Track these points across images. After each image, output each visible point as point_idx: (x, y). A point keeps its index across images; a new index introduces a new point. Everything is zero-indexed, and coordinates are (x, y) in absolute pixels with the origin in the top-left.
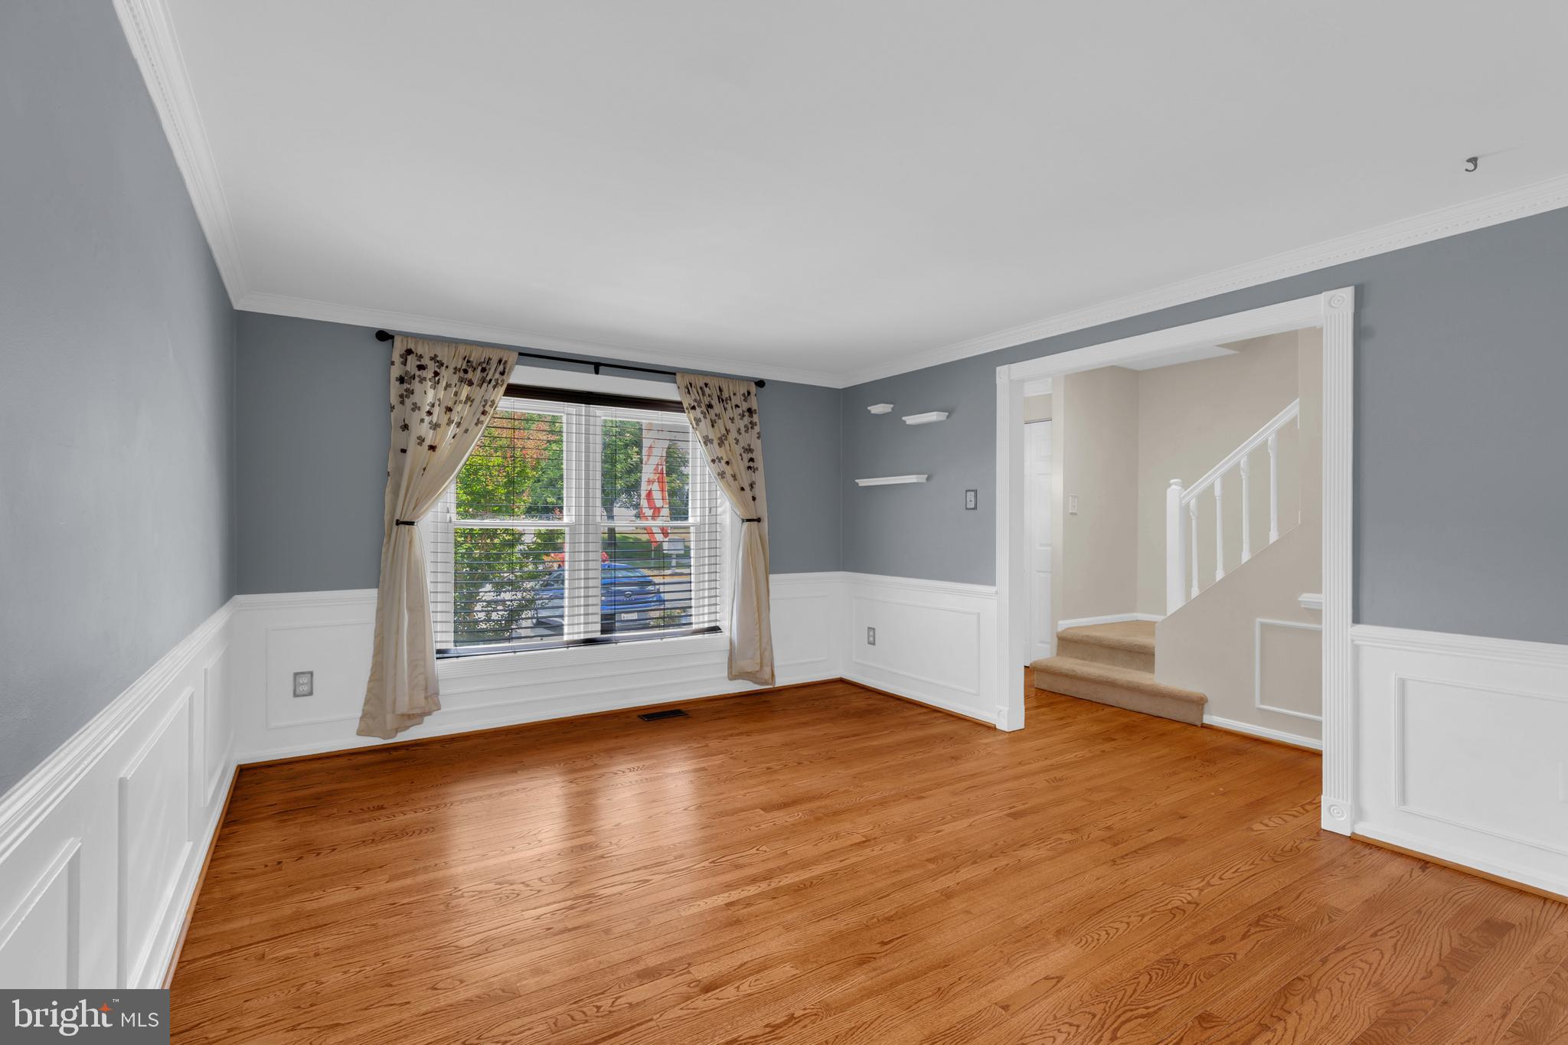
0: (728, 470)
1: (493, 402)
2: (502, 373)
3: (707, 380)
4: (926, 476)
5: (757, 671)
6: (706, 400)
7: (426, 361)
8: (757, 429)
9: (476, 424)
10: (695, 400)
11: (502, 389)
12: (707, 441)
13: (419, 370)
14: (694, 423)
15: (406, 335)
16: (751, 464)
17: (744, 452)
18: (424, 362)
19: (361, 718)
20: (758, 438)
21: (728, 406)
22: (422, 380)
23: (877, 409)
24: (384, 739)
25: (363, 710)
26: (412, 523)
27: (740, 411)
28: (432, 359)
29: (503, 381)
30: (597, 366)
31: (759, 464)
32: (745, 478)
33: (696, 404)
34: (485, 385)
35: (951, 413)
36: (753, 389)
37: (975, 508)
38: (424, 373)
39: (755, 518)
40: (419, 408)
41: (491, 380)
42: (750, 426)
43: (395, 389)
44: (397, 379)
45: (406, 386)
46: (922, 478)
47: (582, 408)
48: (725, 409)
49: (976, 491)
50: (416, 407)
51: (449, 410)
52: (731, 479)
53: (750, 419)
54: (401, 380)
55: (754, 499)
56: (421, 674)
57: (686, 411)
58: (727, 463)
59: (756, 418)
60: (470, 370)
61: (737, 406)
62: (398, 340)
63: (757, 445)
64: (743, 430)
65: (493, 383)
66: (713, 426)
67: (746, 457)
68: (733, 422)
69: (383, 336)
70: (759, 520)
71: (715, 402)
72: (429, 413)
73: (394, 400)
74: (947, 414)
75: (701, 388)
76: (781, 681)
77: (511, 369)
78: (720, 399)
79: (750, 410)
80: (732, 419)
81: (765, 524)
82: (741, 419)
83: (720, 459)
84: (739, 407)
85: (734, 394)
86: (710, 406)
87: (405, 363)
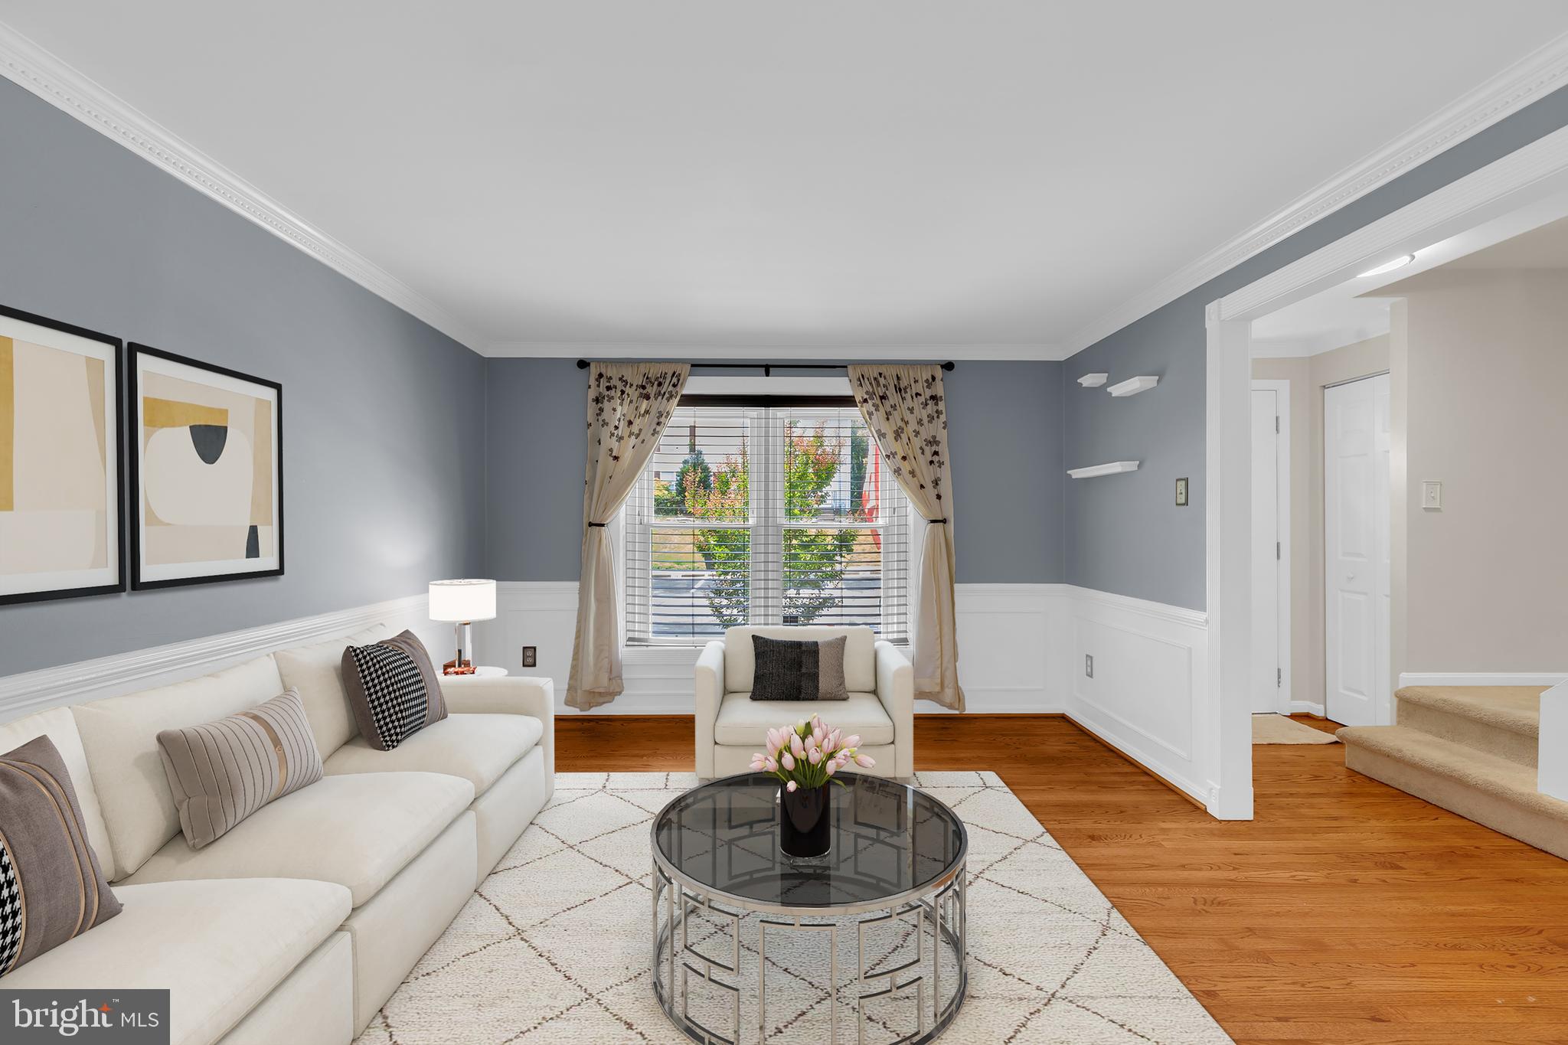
0: (906, 467)
1: (668, 413)
2: (674, 386)
3: (883, 369)
4: (1138, 462)
5: (938, 692)
6: (881, 391)
7: (615, 382)
8: (943, 418)
9: (653, 435)
10: (867, 393)
11: (676, 401)
12: (882, 435)
13: (608, 390)
14: (867, 417)
15: (599, 361)
16: (935, 459)
17: (926, 445)
18: (613, 383)
19: (568, 690)
20: (944, 428)
21: (908, 396)
22: (611, 398)
23: (1089, 380)
24: (581, 711)
25: (569, 684)
26: (603, 525)
27: (922, 399)
28: (620, 379)
29: (677, 393)
30: (768, 368)
31: (945, 456)
32: (927, 474)
33: (868, 397)
34: (660, 397)
35: (1160, 375)
36: (939, 373)
37: (1186, 503)
38: (612, 393)
39: (941, 519)
40: (607, 424)
41: (665, 393)
42: (935, 415)
43: (592, 408)
44: (593, 400)
45: (600, 405)
46: (1131, 466)
47: (761, 411)
48: (903, 399)
49: (1187, 480)
50: (605, 424)
51: (630, 423)
52: (909, 477)
53: (935, 408)
54: (597, 400)
55: (939, 497)
56: (606, 657)
57: (858, 404)
58: (904, 458)
59: (941, 406)
60: (648, 386)
61: (917, 394)
62: (592, 365)
63: (942, 435)
64: (925, 420)
65: (667, 395)
66: (888, 419)
67: (928, 450)
68: (912, 413)
69: (583, 364)
70: (944, 521)
71: (891, 392)
72: (616, 428)
73: (590, 418)
74: (1157, 377)
75: (875, 379)
76: (973, 707)
77: (685, 380)
78: (898, 389)
79: (933, 398)
80: (911, 410)
81: (951, 526)
82: (923, 408)
83: (894, 454)
84: (920, 395)
85: (916, 381)
86: (883, 398)
87: (599, 386)
